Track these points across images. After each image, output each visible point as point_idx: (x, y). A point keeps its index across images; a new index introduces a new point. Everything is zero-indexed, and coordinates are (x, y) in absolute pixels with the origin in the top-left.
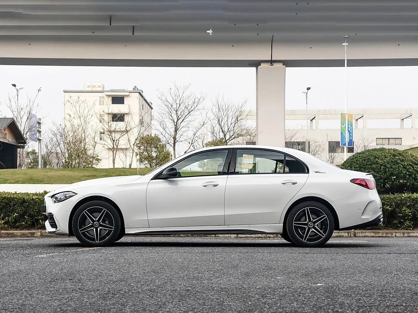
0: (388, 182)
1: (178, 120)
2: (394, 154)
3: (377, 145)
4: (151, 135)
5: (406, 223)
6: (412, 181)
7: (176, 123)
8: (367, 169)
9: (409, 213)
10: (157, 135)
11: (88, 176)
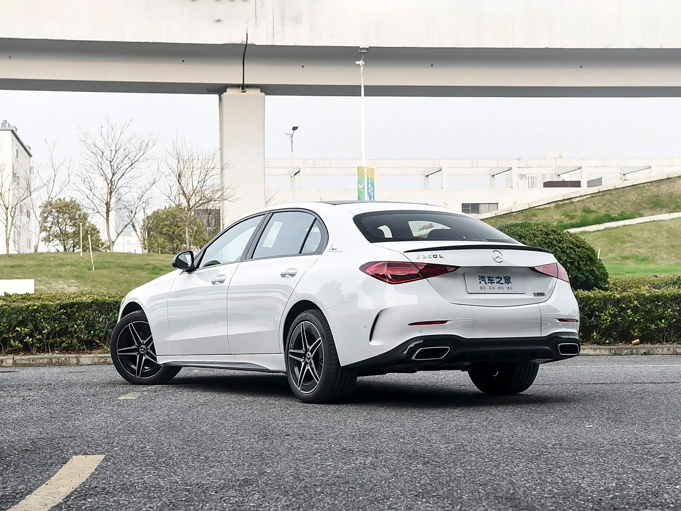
1: (114, 175)
2: (546, 232)
4: (64, 199)
10: (73, 200)
11: (12, 267)
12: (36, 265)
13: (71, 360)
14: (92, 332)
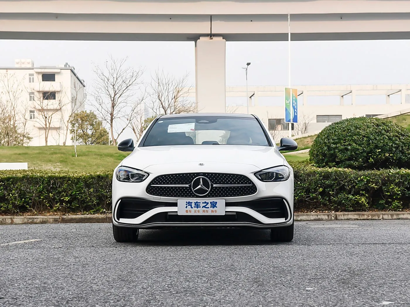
0: (371, 155)
1: (115, 95)
2: (377, 124)
3: (317, 122)
4: (86, 111)
5: (395, 204)
6: (398, 155)
7: (114, 98)
8: (347, 142)
9: (398, 191)
10: (92, 111)
11: (19, 154)
12: (37, 153)
13: (6, 220)
14: (23, 199)
